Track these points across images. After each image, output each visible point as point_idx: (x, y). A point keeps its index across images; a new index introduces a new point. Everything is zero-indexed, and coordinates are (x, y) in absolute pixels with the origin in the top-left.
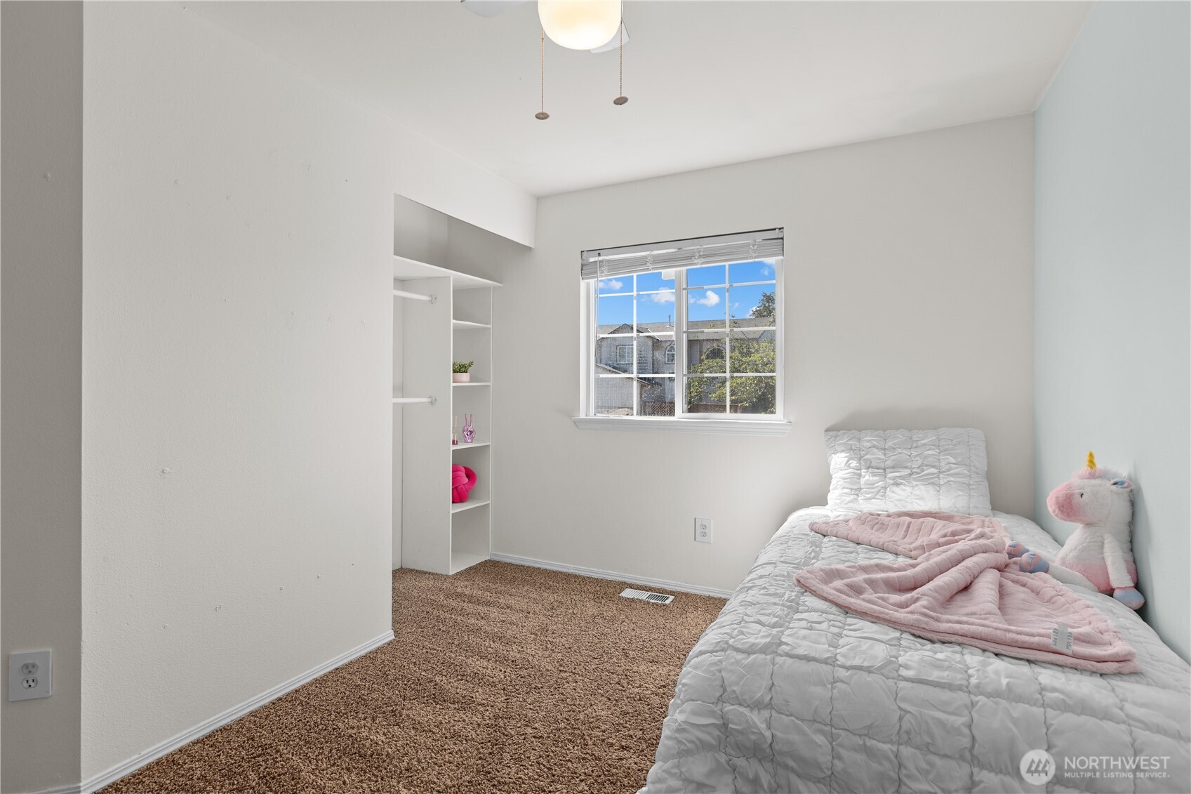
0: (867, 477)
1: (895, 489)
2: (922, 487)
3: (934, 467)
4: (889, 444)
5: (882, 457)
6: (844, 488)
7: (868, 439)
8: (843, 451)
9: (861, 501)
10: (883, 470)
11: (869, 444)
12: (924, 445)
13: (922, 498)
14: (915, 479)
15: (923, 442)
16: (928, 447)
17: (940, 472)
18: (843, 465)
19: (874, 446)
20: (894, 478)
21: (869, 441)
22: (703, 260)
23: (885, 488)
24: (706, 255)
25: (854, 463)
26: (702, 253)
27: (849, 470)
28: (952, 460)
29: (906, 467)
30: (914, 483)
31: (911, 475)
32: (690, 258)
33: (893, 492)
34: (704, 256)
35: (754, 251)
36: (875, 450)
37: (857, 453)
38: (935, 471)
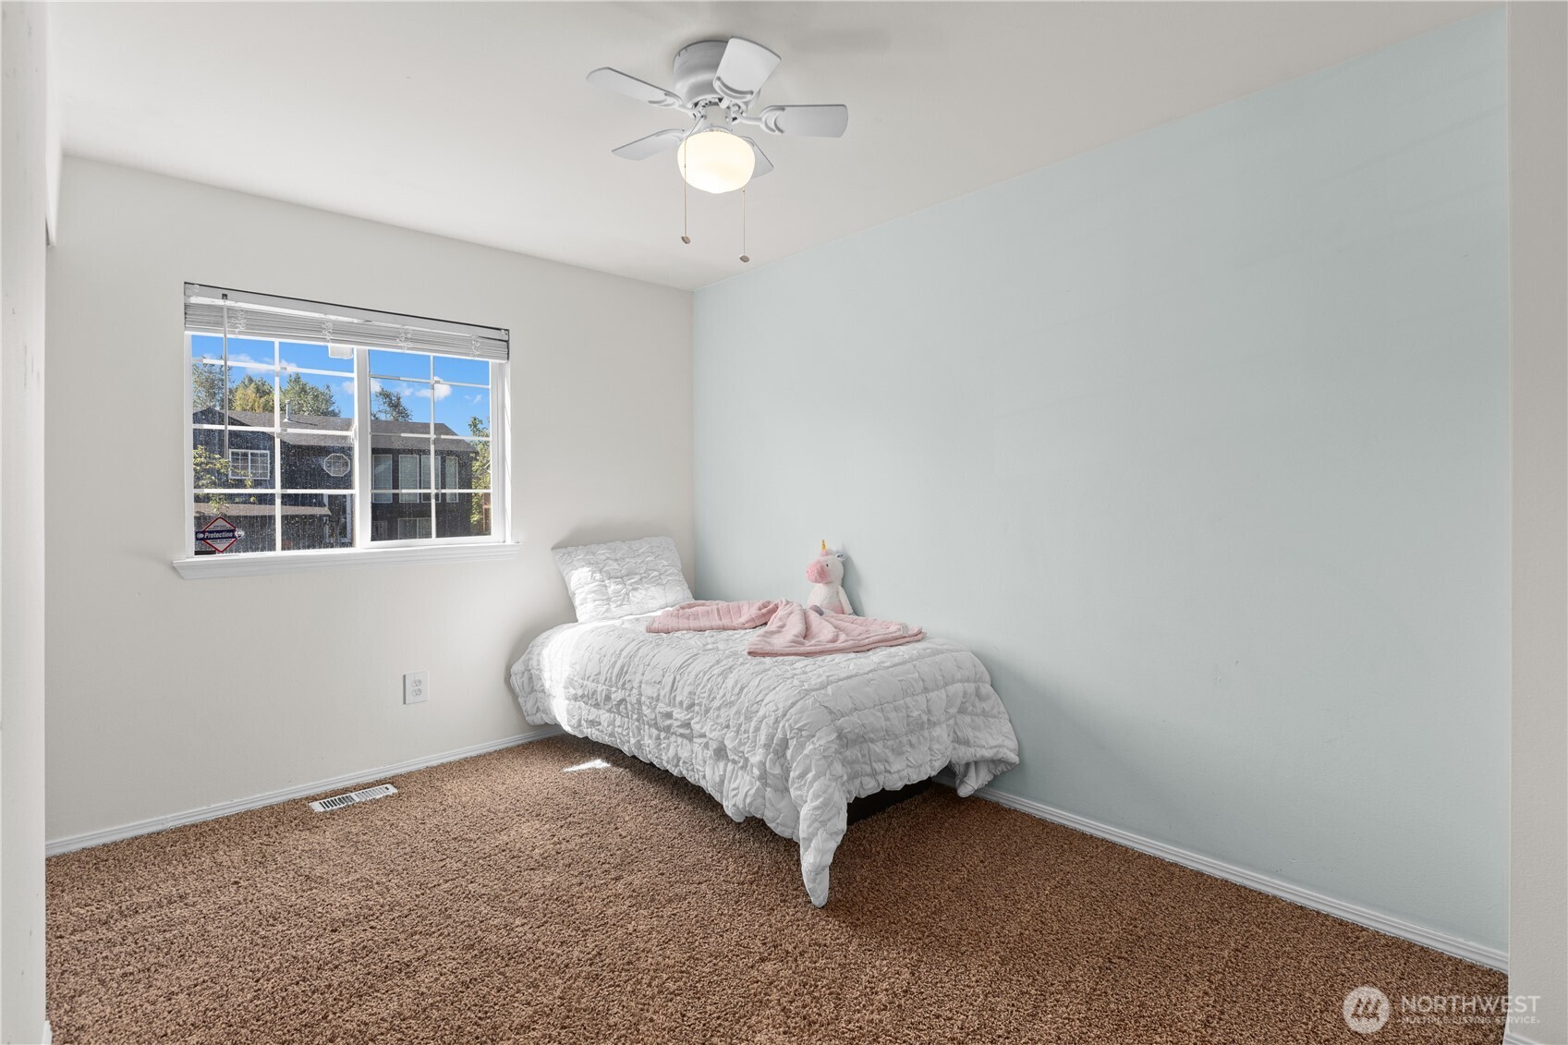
0: (612, 587)
1: (635, 593)
2: (653, 588)
3: (655, 570)
4: (619, 555)
5: (618, 567)
6: (595, 601)
7: (602, 552)
8: (583, 566)
9: (614, 609)
10: (621, 578)
11: (604, 557)
12: (643, 553)
13: (653, 598)
14: (646, 582)
15: (641, 551)
16: (646, 555)
17: (660, 574)
18: (589, 579)
19: (608, 558)
20: (631, 584)
21: (603, 554)
22: (411, 345)
23: (627, 594)
24: (415, 339)
25: (598, 576)
26: (409, 336)
27: (596, 583)
28: (665, 563)
29: (636, 574)
30: (646, 586)
31: (641, 579)
32: (394, 338)
33: (634, 596)
34: (412, 340)
35: (477, 349)
36: (611, 562)
37: (598, 567)
38: (656, 573)
